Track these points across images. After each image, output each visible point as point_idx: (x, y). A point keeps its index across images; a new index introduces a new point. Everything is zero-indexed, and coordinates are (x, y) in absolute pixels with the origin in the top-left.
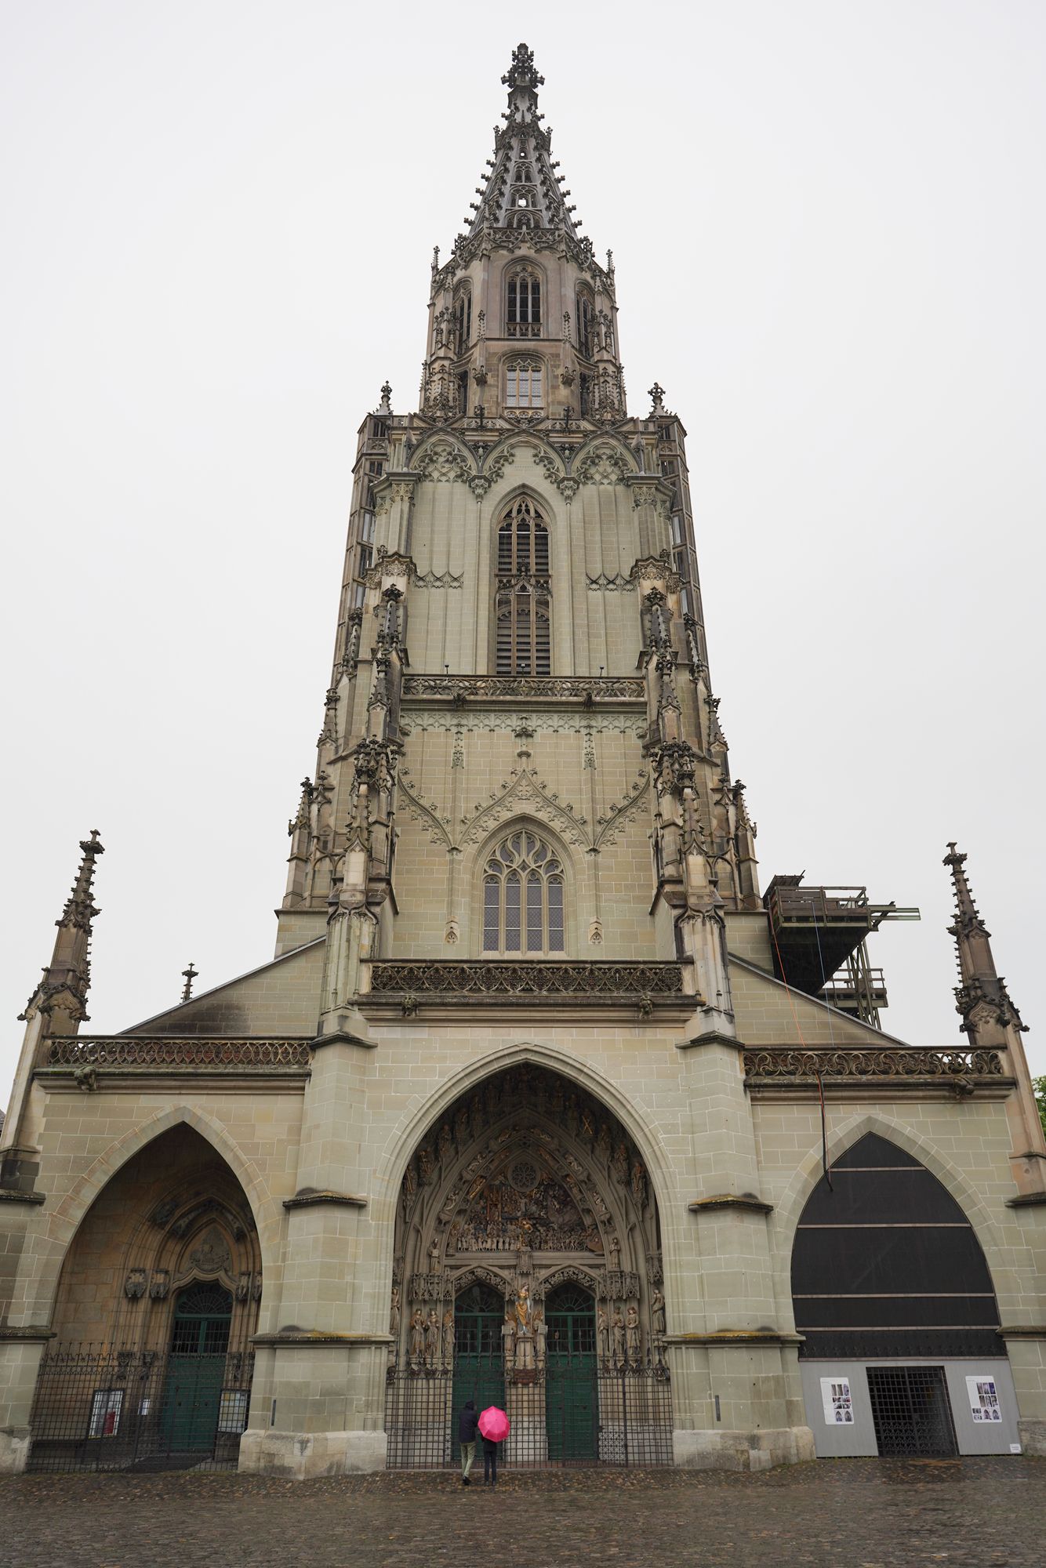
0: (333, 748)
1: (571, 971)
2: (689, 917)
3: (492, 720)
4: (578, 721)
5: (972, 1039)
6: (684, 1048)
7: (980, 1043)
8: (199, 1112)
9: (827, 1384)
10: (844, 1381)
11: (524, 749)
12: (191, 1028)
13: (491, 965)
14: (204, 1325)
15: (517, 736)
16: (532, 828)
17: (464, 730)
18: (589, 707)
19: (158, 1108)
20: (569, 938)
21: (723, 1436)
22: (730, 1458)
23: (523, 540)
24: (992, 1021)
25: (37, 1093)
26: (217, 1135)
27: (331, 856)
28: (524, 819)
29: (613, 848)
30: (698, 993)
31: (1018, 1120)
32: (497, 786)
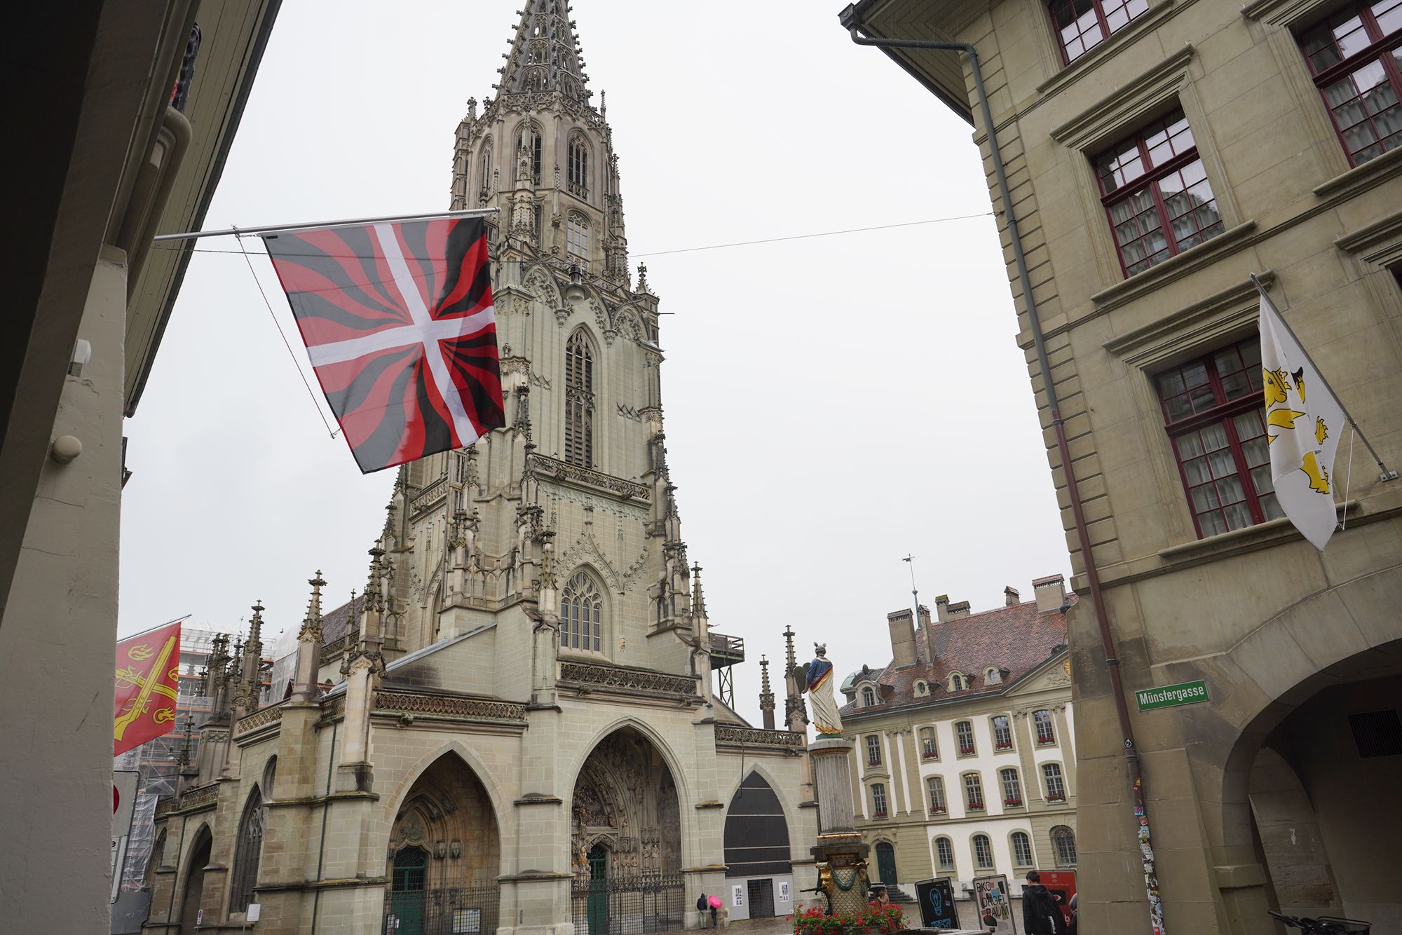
0: (477, 490)
2: (700, 654)
3: (573, 495)
4: (616, 507)
6: (695, 724)
7: (793, 730)
8: (464, 745)
9: (734, 888)
10: (740, 887)
11: (589, 520)
12: (406, 681)
14: (407, 873)
15: (586, 509)
16: (588, 571)
17: (557, 497)
18: (625, 500)
19: (440, 741)
20: (605, 643)
23: (579, 361)
24: (800, 720)
25: (373, 728)
26: (475, 759)
27: (483, 571)
28: (587, 565)
29: (630, 593)
30: (703, 696)
31: (805, 767)
32: (574, 541)
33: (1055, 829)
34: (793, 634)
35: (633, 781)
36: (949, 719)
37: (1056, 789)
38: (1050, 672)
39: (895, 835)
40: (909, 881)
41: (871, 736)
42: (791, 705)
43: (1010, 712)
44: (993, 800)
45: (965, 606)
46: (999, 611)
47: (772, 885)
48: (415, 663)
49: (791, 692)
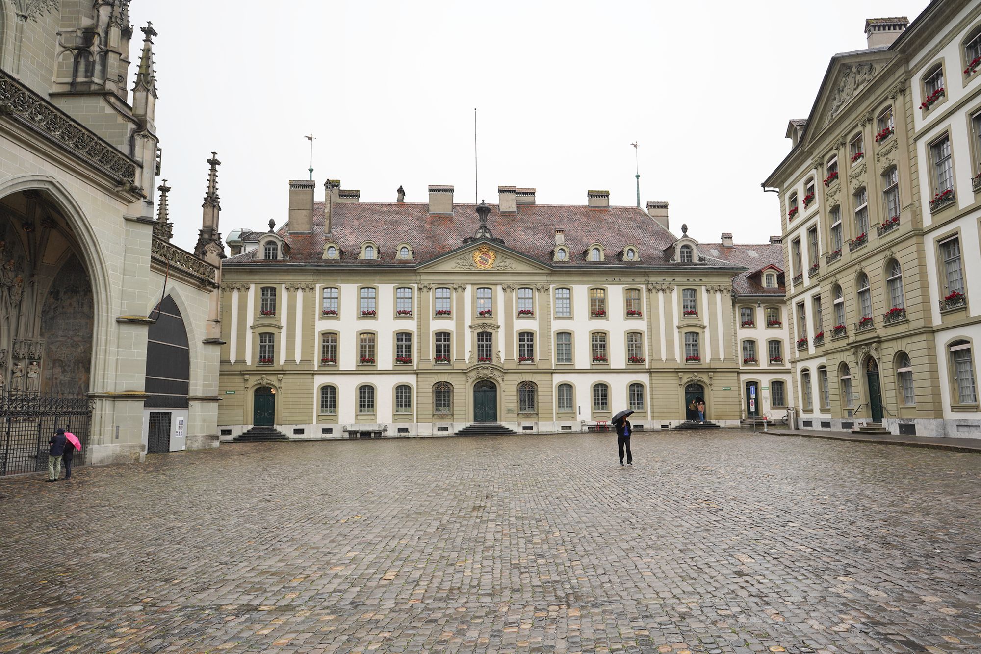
2: (144, 136)
6: (127, 219)
21: (121, 447)
22: (125, 457)
29: (35, 22)
30: (141, 189)
31: (214, 304)
33: (438, 385)
34: (219, 164)
35: (11, 275)
36: (357, 283)
37: (443, 353)
38: (459, 258)
39: (278, 380)
40: (287, 422)
41: (267, 288)
42: (206, 236)
43: (416, 286)
44: (385, 356)
45: (355, 194)
46: (390, 205)
47: (170, 419)
49: (209, 223)
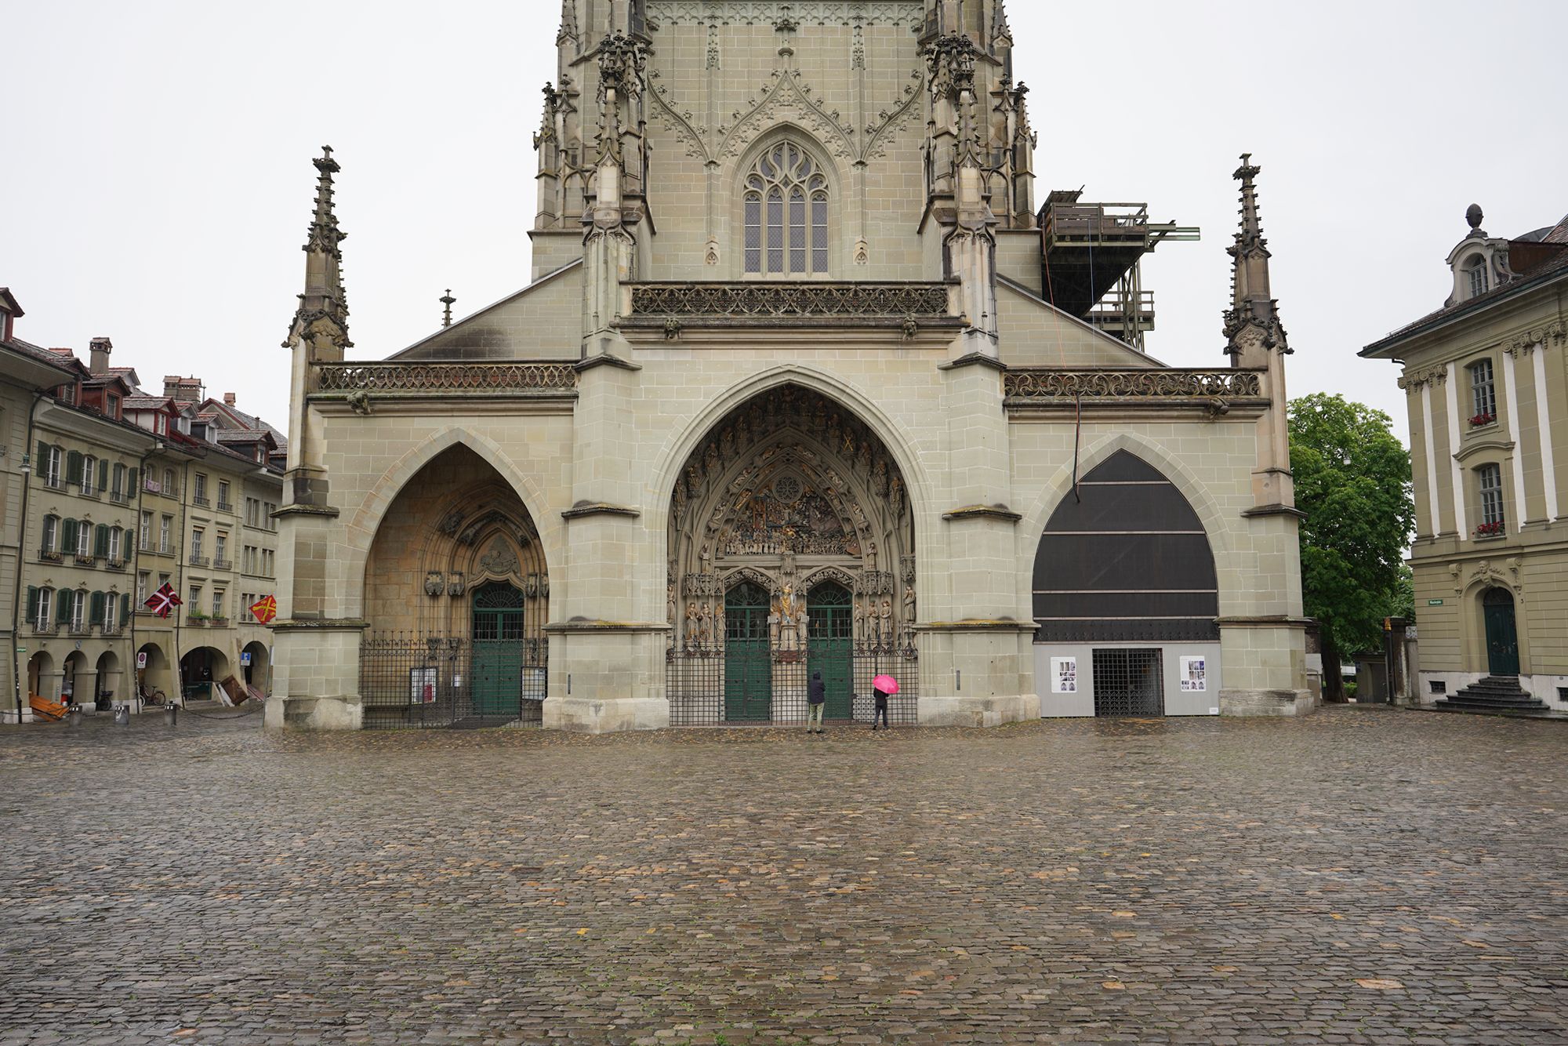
0: (574, 46)
1: (834, 292)
2: (958, 236)
3: (750, 10)
4: (846, 11)
5: (1234, 361)
6: (946, 369)
7: (1242, 365)
8: (473, 433)
9: (1056, 663)
10: (1072, 660)
11: (786, 46)
12: (455, 353)
13: (753, 287)
14: (500, 617)
15: (779, 29)
16: (795, 139)
17: (718, 23)
19: (434, 430)
20: (833, 258)
21: (961, 702)
22: (966, 718)
24: (1258, 343)
25: (314, 417)
26: (493, 454)
27: (582, 172)
28: (786, 128)
29: (881, 160)
30: (961, 316)
31: (1267, 438)
32: (756, 90)
34: (1257, 170)
39: (1514, 571)
40: (1543, 670)
41: (1479, 362)
47: (1160, 660)
48: (466, 327)
49: (1246, 293)
